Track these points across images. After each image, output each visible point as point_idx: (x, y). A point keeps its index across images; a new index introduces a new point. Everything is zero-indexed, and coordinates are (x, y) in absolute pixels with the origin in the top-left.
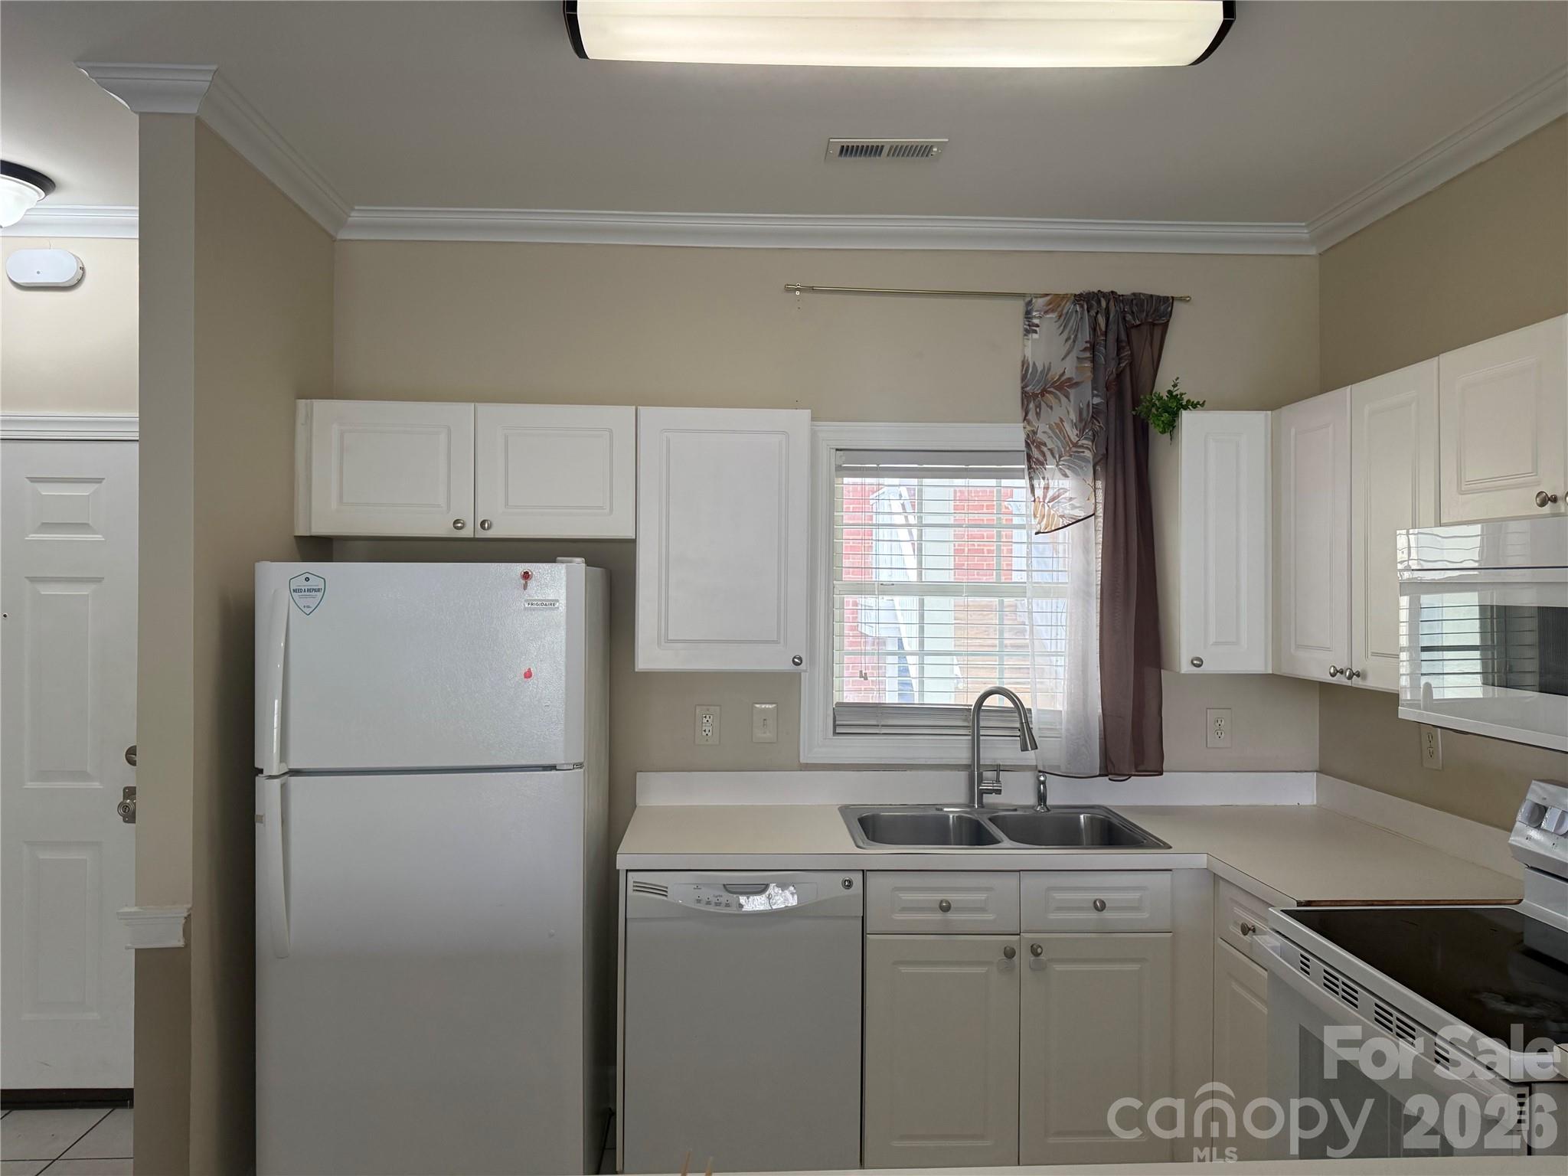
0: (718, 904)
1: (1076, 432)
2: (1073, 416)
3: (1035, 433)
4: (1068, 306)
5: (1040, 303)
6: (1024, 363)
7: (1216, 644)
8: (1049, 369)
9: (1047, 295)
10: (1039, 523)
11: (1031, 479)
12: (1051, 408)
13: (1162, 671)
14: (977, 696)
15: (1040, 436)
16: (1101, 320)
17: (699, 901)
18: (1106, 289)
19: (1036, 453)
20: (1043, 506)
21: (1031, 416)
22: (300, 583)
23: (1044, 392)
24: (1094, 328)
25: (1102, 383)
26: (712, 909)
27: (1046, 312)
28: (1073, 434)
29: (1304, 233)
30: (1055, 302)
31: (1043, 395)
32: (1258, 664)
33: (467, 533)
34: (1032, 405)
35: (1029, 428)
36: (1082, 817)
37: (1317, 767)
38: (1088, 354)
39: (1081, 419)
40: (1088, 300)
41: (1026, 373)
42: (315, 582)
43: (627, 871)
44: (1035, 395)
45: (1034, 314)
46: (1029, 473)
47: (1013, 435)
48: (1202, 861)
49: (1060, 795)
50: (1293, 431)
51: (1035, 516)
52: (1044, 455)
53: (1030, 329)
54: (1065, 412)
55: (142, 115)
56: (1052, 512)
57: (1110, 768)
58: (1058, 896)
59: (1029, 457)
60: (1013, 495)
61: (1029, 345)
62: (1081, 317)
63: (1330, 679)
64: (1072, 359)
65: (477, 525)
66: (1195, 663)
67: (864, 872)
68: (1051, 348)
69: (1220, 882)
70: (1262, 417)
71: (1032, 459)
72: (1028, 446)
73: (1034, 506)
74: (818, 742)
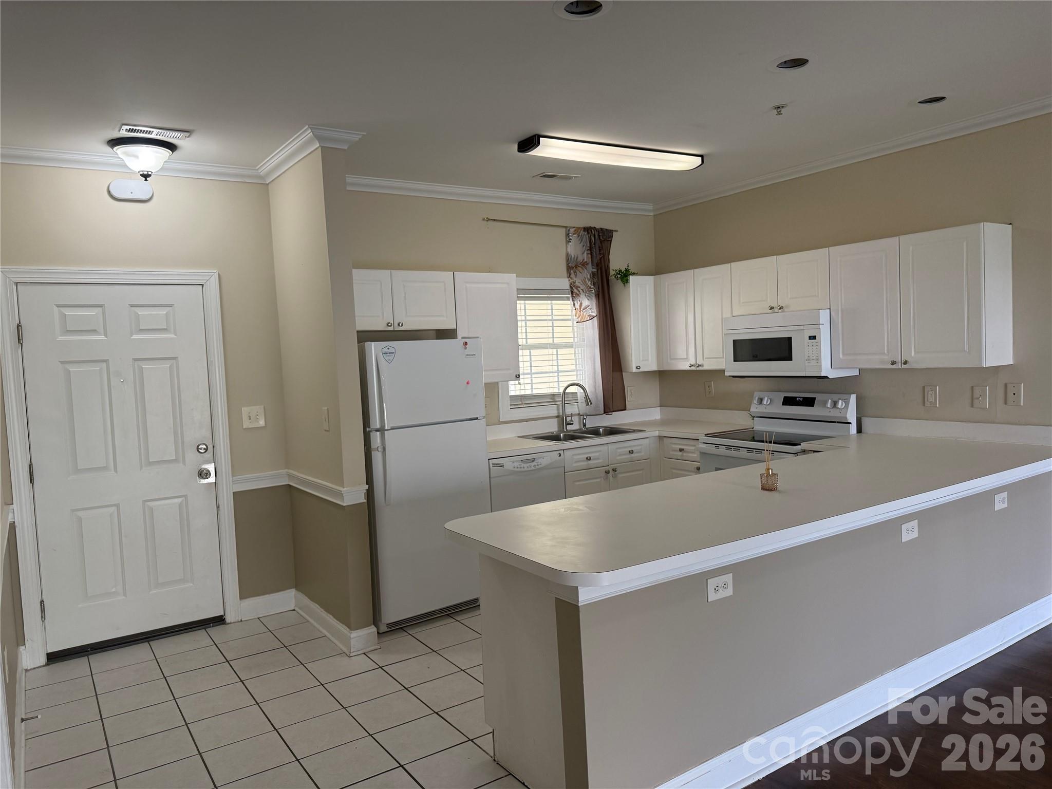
0: (521, 468)
1: (590, 283)
2: (589, 277)
3: (574, 283)
4: (582, 232)
5: (572, 230)
6: (567, 255)
7: (643, 360)
8: (577, 258)
9: (574, 227)
10: (578, 318)
11: (573, 301)
12: (581, 273)
13: (623, 374)
14: (563, 389)
15: (577, 284)
16: (593, 239)
17: (514, 468)
18: (593, 226)
19: (575, 290)
20: (580, 311)
21: (573, 276)
22: (386, 350)
23: (576, 266)
24: (590, 242)
25: (595, 265)
26: (519, 469)
27: (574, 234)
28: (589, 283)
29: (651, 207)
30: (577, 230)
31: (576, 268)
32: (654, 367)
33: (391, 328)
34: (572, 271)
35: (571, 281)
36: (601, 430)
37: (659, 405)
38: (589, 252)
39: (591, 277)
40: (588, 230)
41: (568, 258)
42: (391, 350)
43: (489, 459)
44: (573, 268)
45: (570, 235)
46: (573, 299)
47: (565, 283)
48: (657, 433)
49: (591, 423)
50: (667, 284)
51: (576, 316)
52: (579, 292)
53: (569, 241)
54: (585, 275)
55: (323, 149)
56: (585, 314)
57: (607, 410)
58: (619, 450)
59: (572, 292)
60: (564, 307)
61: (569, 246)
62: (586, 237)
63: (688, 368)
64: (585, 253)
65: (396, 325)
66: (637, 368)
67: (564, 450)
68: (577, 249)
69: (665, 439)
70: (652, 278)
71: (574, 293)
72: (571, 287)
73: (574, 312)
74: (506, 412)
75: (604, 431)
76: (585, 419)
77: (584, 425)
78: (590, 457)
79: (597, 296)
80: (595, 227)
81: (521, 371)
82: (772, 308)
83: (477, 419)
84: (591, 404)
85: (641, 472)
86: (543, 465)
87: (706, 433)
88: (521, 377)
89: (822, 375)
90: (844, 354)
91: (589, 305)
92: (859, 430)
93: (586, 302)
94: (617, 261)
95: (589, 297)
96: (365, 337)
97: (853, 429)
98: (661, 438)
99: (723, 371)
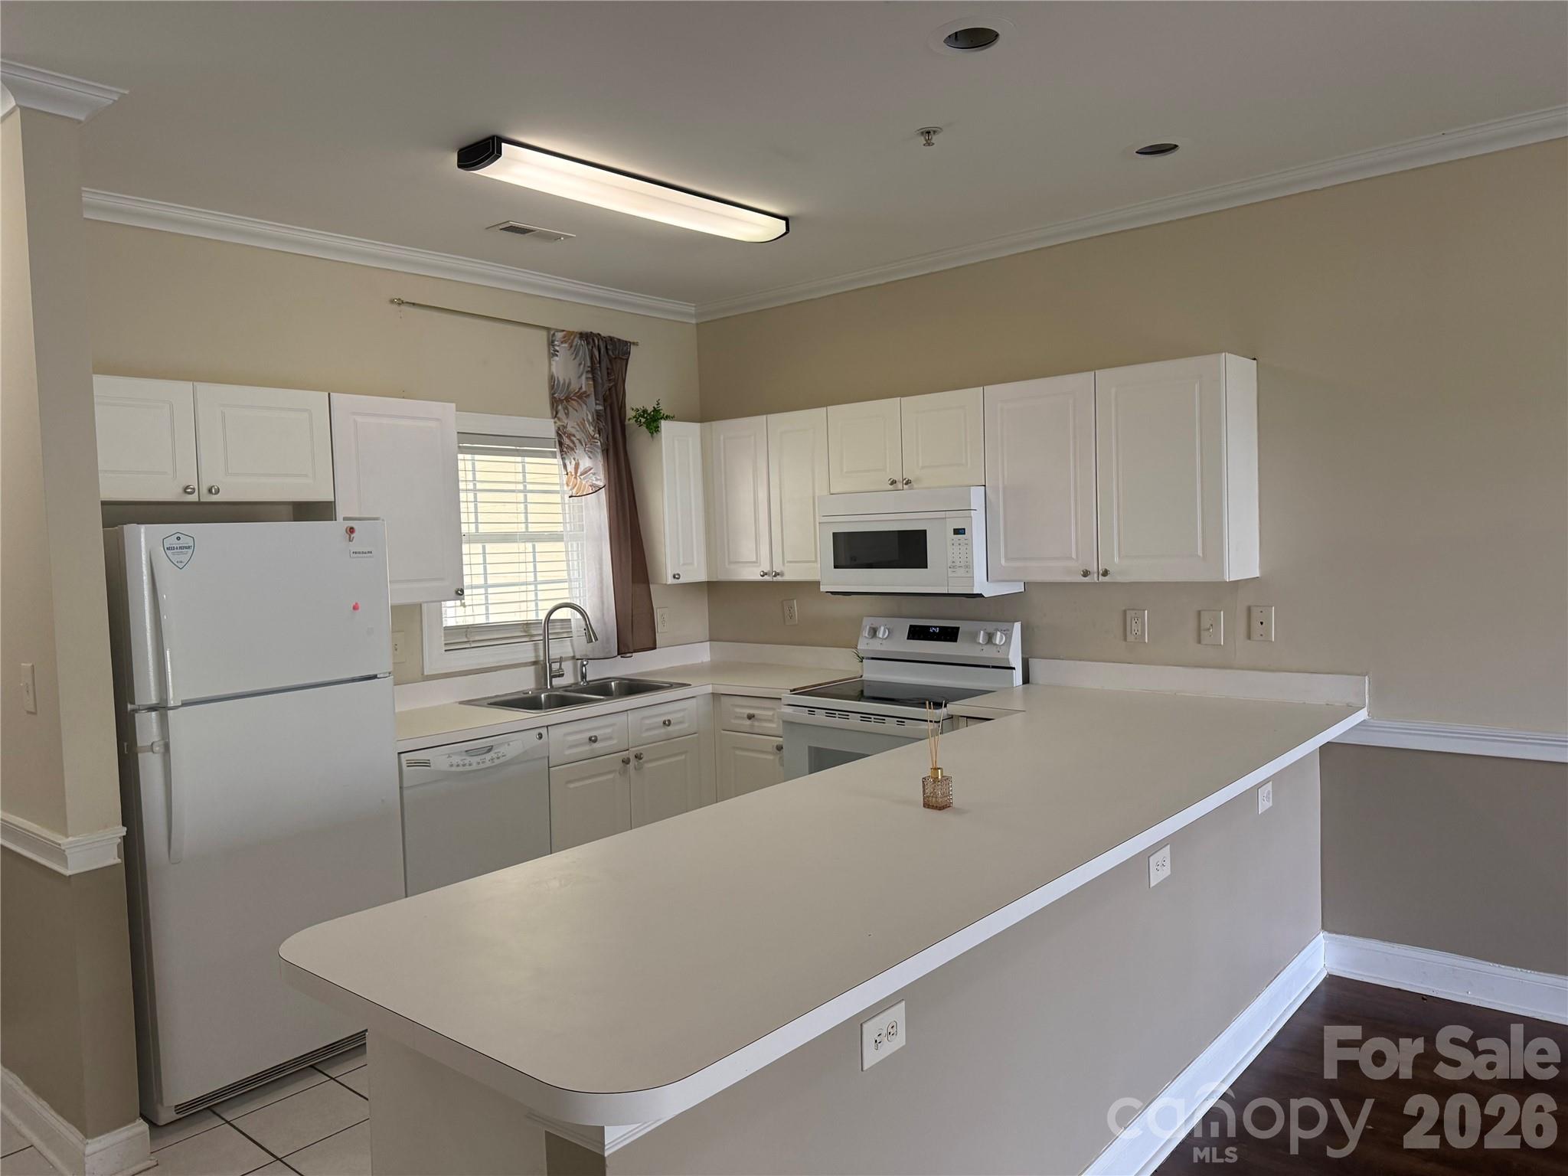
0: (464, 765)
1: (592, 428)
2: (590, 418)
3: (565, 427)
4: (577, 341)
5: (559, 335)
6: (552, 378)
7: (684, 564)
8: (569, 384)
9: (563, 331)
10: (571, 490)
11: (563, 459)
12: (577, 411)
13: (651, 586)
14: (546, 612)
15: (570, 429)
16: (597, 353)
17: (452, 766)
18: (595, 331)
19: (566, 441)
20: (576, 478)
21: (561, 414)
23: (568, 399)
24: (592, 358)
25: (601, 398)
26: (461, 769)
27: (562, 343)
28: (591, 429)
29: (692, 310)
30: (569, 336)
31: (568, 401)
32: (703, 577)
33: (194, 498)
34: (560, 407)
35: (559, 423)
36: (613, 684)
37: (708, 638)
38: (590, 376)
39: (594, 420)
40: (587, 337)
41: (553, 384)
42: (185, 541)
43: (399, 753)
44: (561, 401)
45: (556, 343)
46: (562, 455)
47: (547, 428)
48: (709, 689)
49: (595, 673)
50: (722, 438)
51: (568, 485)
52: (574, 443)
53: (553, 354)
54: (584, 414)
56: (584, 482)
57: (624, 649)
58: (648, 722)
59: (561, 444)
60: (547, 470)
61: (553, 363)
62: (584, 350)
63: (758, 578)
64: (584, 377)
65: (204, 490)
66: (674, 577)
67: (547, 727)
68: (568, 368)
69: (723, 699)
70: (697, 426)
71: (564, 445)
72: (559, 435)
73: (565, 478)
74: (436, 658)
75: (619, 686)
76: (585, 665)
77: (584, 676)
78: (596, 737)
79: (606, 452)
80: (599, 334)
81: (467, 581)
82: (893, 482)
83: (375, 677)
84: (596, 639)
85: (683, 757)
86: (508, 757)
87: (792, 688)
88: (466, 592)
89: (975, 593)
90: (1007, 559)
91: (591, 466)
92: (1026, 680)
93: (586, 463)
94: (638, 395)
95: (591, 454)
97: (1018, 676)
98: (716, 696)
99: (818, 583)
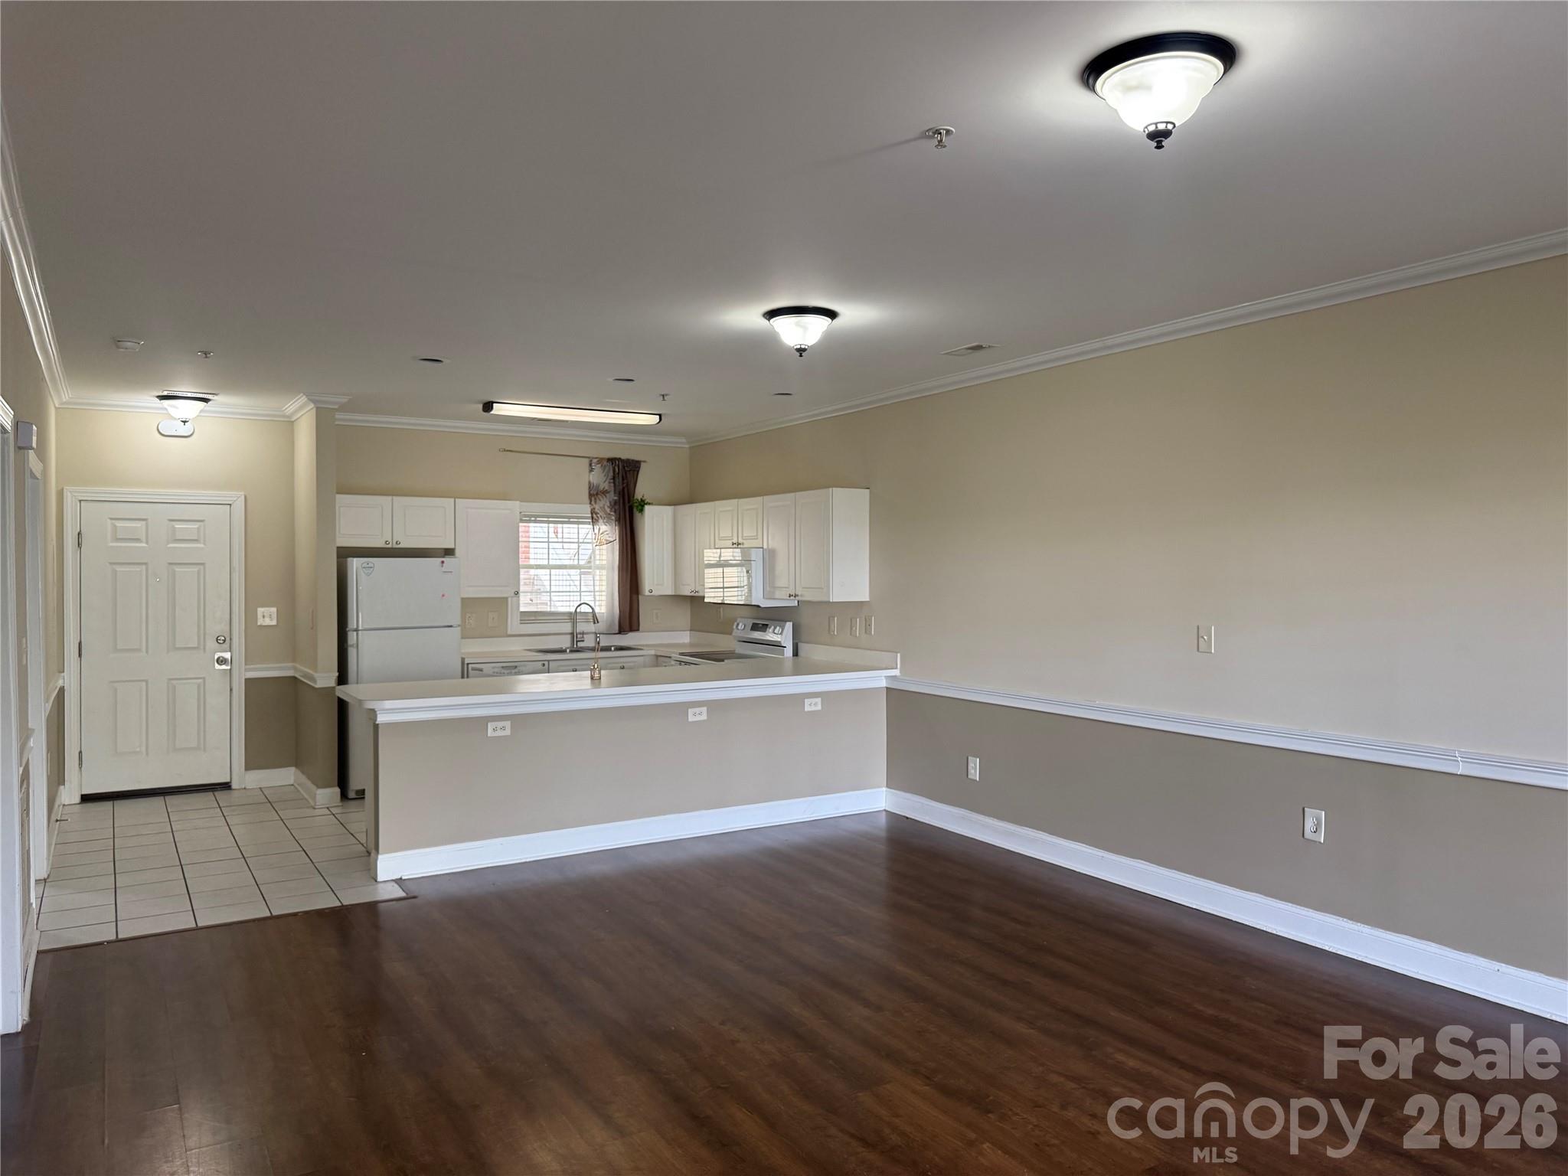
2: (608, 504)
3: (594, 509)
4: (605, 463)
5: (595, 461)
6: (589, 482)
7: (657, 585)
8: (599, 486)
9: (596, 458)
10: (596, 542)
11: (593, 525)
12: (600, 500)
13: (639, 596)
14: (575, 607)
15: (596, 510)
16: (617, 470)
17: (493, 672)
18: (618, 456)
19: (594, 516)
20: (598, 536)
21: (593, 502)
22: (365, 565)
23: (597, 494)
24: (614, 471)
25: (617, 492)
27: (597, 464)
28: (608, 510)
29: (684, 440)
30: (600, 461)
32: (670, 592)
33: (390, 546)
34: (593, 499)
35: (592, 507)
36: (612, 646)
37: (689, 628)
38: (612, 481)
39: (610, 505)
40: (611, 460)
41: (591, 486)
44: (594, 495)
45: (593, 464)
46: (592, 523)
47: (586, 509)
48: (653, 652)
49: (605, 641)
51: (594, 539)
53: (591, 470)
54: (604, 503)
55: (317, 408)
56: (601, 539)
57: (622, 631)
59: (592, 518)
60: (586, 529)
61: (591, 476)
62: (609, 466)
63: (689, 594)
64: (607, 482)
65: (394, 543)
66: (649, 592)
67: (548, 661)
68: (599, 477)
69: (660, 658)
70: (670, 509)
71: (594, 521)
72: (592, 514)
73: (594, 536)
74: (514, 625)
75: (616, 647)
76: (598, 638)
77: (597, 641)
79: (618, 520)
80: (620, 459)
81: (522, 588)
82: (735, 543)
83: (451, 626)
84: (598, 622)
87: (681, 652)
88: (521, 594)
89: (758, 604)
90: (769, 587)
91: (608, 531)
92: (796, 653)
93: (604, 528)
94: (643, 488)
95: (607, 521)
96: (345, 554)
97: (789, 652)
98: (657, 656)
99: (705, 597)
